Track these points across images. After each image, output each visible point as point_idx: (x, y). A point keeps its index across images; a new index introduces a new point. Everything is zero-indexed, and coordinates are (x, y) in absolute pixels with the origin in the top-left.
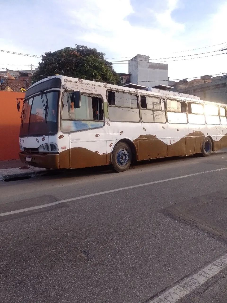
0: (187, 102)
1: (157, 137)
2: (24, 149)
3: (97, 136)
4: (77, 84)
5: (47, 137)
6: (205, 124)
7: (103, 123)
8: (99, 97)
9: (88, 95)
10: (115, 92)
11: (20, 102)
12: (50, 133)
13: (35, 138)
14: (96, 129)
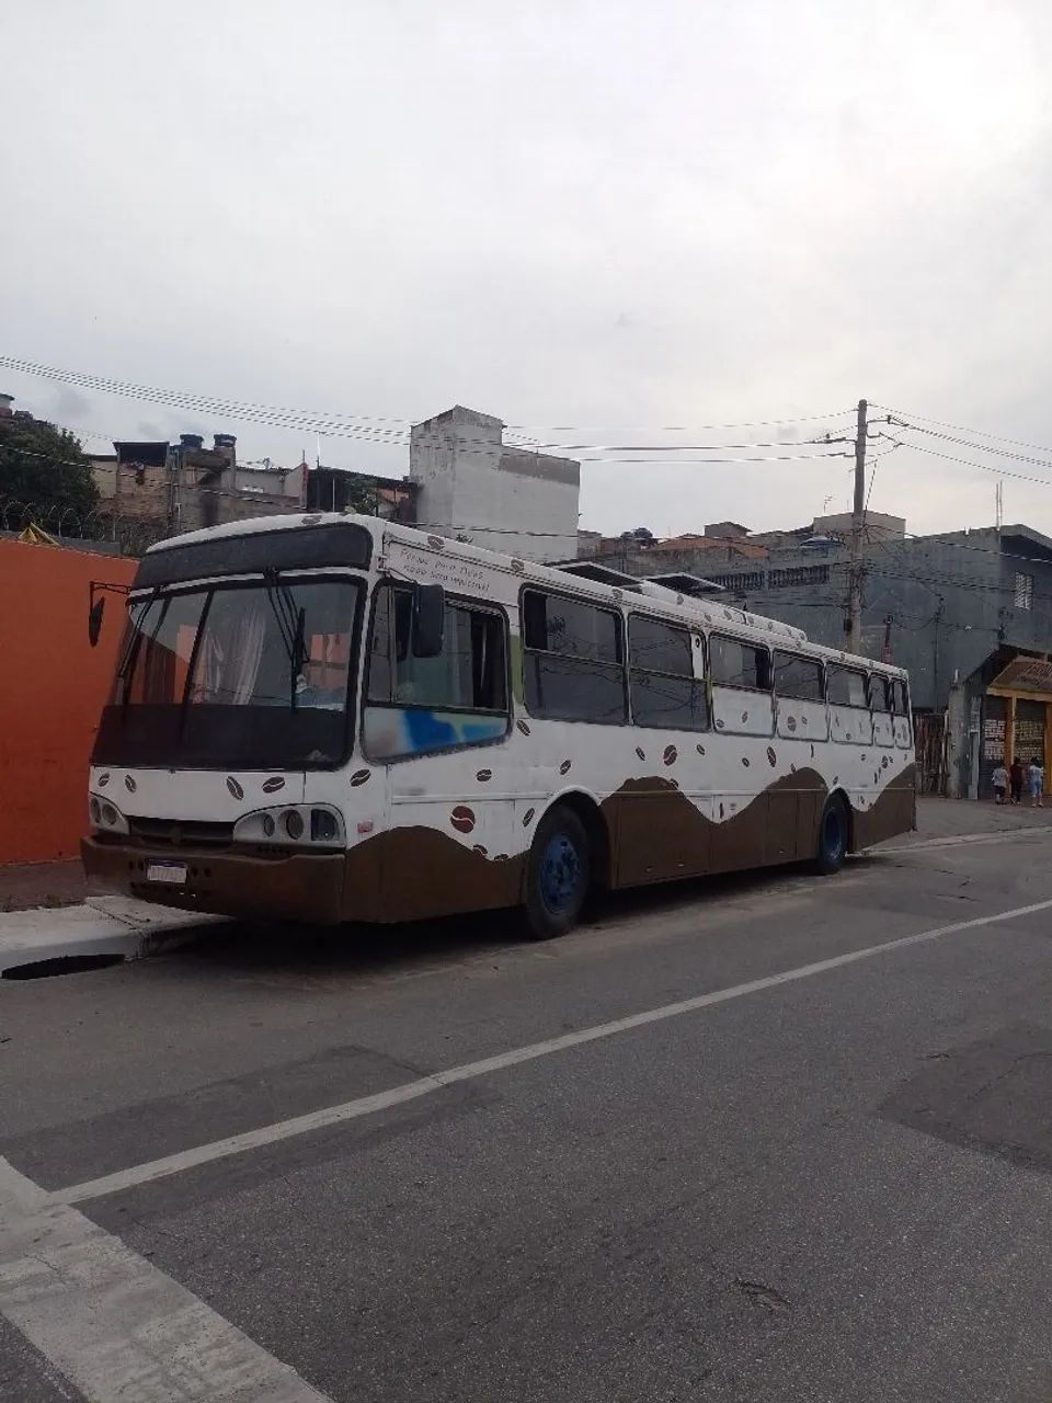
0: (771, 650)
1: (680, 789)
2: (130, 823)
3: (484, 776)
4: (426, 556)
5: (299, 776)
6: (826, 741)
7: (504, 721)
8: (496, 612)
9: (459, 603)
10: (546, 596)
11: (103, 599)
12: (312, 757)
13: (225, 775)
14: (481, 746)
